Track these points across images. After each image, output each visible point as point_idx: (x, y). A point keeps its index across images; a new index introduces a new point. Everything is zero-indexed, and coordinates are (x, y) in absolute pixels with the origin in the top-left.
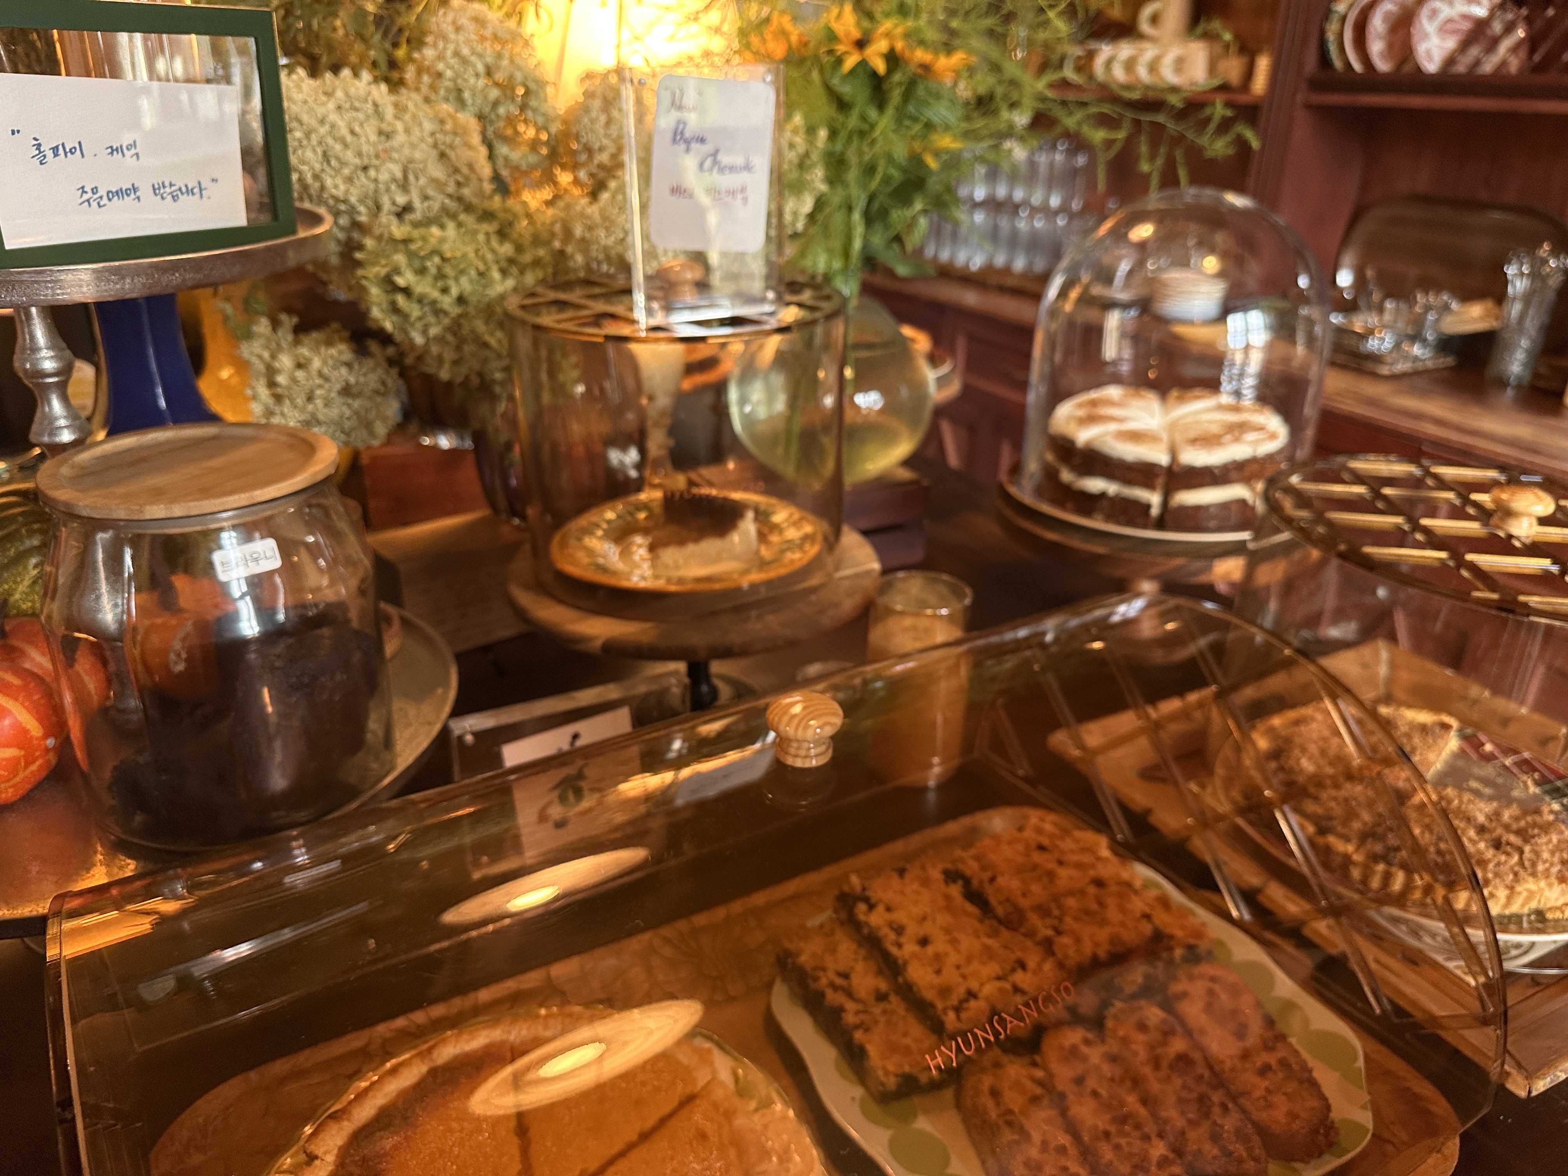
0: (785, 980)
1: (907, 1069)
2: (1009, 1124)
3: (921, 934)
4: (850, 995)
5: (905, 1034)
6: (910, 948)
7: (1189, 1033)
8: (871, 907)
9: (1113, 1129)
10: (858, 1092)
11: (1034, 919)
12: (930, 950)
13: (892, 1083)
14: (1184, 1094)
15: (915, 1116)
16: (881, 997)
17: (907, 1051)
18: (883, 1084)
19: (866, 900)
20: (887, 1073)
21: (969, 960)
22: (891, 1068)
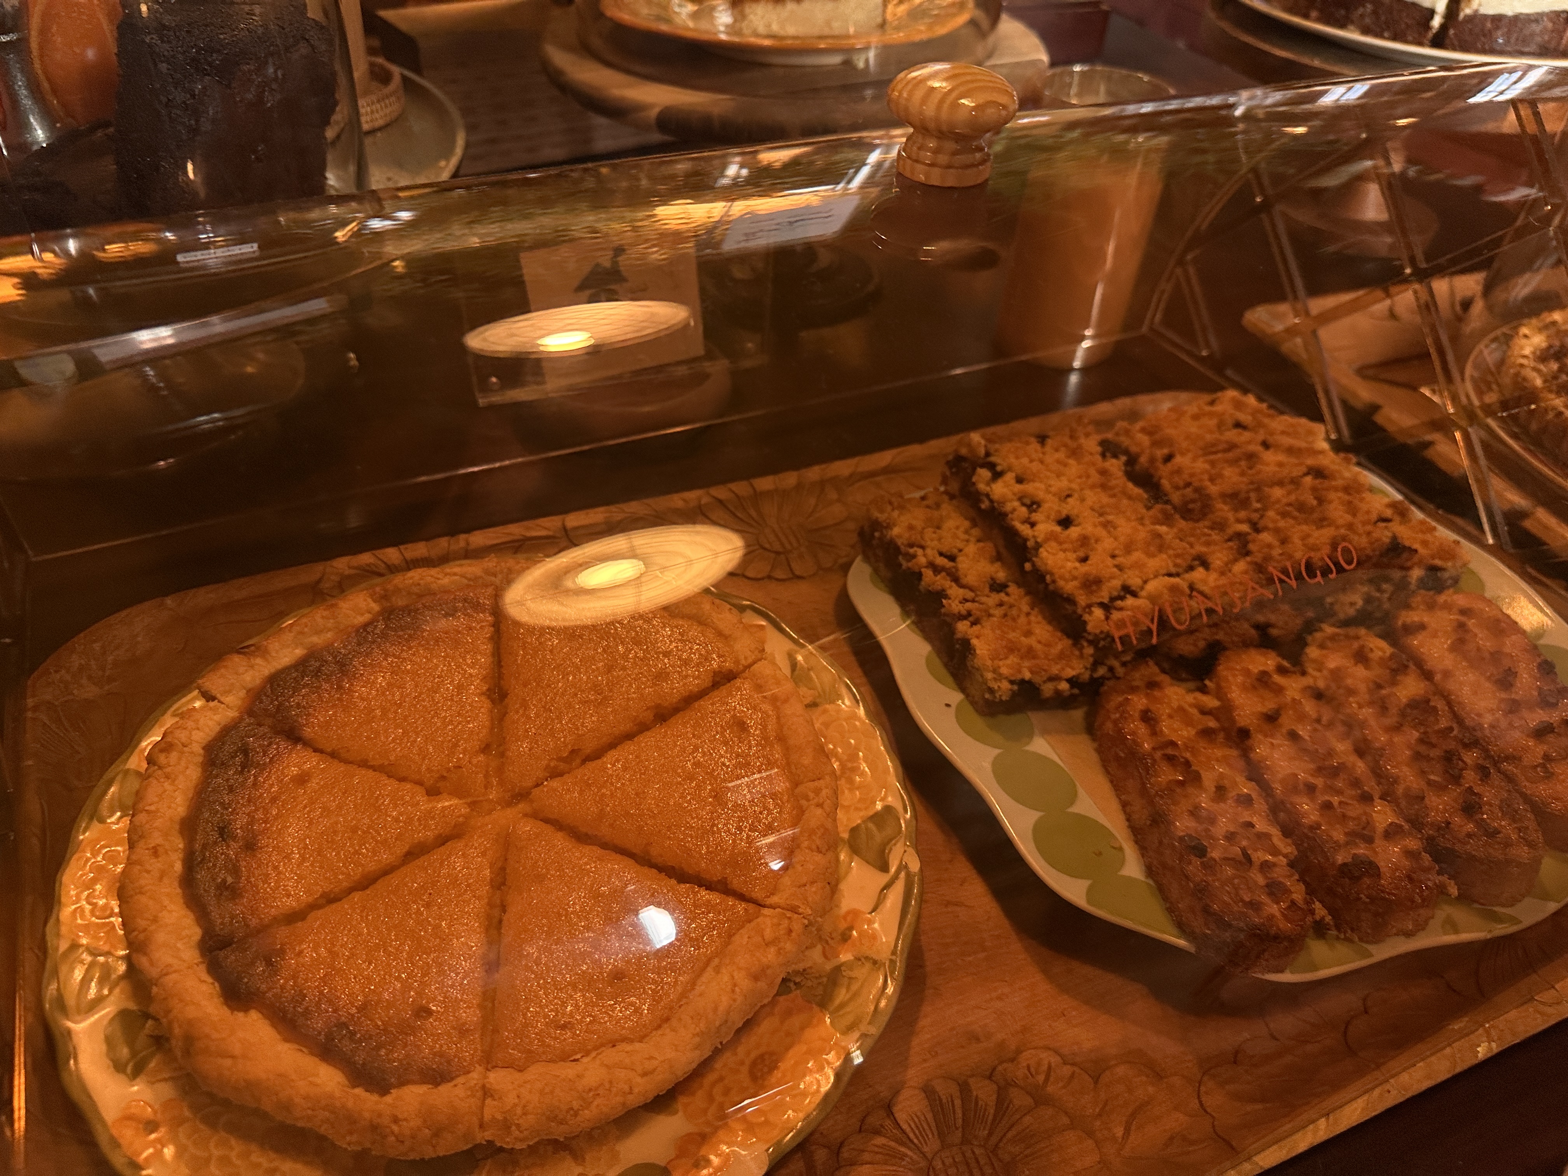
0: (867, 559)
1: (1027, 675)
2: (1170, 759)
3: (1064, 513)
4: (956, 580)
5: (1028, 633)
6: (1045, 527)
7: (1427, 675)
8: (997, 475)
9: (1319, 782)
10: (956, 697)
11: (1223, 510)
12: (1074, 532)
13: (1004, 689)
14: (1422, 749)
15: (1030, 736)
16: (997, 587)
17: (1030, 653)
18: (991, 691)
19: (992, 466)
20: (999, 677)
21: (1128, 549)
22: (1004, 671)
